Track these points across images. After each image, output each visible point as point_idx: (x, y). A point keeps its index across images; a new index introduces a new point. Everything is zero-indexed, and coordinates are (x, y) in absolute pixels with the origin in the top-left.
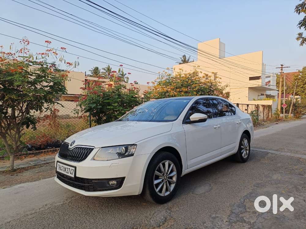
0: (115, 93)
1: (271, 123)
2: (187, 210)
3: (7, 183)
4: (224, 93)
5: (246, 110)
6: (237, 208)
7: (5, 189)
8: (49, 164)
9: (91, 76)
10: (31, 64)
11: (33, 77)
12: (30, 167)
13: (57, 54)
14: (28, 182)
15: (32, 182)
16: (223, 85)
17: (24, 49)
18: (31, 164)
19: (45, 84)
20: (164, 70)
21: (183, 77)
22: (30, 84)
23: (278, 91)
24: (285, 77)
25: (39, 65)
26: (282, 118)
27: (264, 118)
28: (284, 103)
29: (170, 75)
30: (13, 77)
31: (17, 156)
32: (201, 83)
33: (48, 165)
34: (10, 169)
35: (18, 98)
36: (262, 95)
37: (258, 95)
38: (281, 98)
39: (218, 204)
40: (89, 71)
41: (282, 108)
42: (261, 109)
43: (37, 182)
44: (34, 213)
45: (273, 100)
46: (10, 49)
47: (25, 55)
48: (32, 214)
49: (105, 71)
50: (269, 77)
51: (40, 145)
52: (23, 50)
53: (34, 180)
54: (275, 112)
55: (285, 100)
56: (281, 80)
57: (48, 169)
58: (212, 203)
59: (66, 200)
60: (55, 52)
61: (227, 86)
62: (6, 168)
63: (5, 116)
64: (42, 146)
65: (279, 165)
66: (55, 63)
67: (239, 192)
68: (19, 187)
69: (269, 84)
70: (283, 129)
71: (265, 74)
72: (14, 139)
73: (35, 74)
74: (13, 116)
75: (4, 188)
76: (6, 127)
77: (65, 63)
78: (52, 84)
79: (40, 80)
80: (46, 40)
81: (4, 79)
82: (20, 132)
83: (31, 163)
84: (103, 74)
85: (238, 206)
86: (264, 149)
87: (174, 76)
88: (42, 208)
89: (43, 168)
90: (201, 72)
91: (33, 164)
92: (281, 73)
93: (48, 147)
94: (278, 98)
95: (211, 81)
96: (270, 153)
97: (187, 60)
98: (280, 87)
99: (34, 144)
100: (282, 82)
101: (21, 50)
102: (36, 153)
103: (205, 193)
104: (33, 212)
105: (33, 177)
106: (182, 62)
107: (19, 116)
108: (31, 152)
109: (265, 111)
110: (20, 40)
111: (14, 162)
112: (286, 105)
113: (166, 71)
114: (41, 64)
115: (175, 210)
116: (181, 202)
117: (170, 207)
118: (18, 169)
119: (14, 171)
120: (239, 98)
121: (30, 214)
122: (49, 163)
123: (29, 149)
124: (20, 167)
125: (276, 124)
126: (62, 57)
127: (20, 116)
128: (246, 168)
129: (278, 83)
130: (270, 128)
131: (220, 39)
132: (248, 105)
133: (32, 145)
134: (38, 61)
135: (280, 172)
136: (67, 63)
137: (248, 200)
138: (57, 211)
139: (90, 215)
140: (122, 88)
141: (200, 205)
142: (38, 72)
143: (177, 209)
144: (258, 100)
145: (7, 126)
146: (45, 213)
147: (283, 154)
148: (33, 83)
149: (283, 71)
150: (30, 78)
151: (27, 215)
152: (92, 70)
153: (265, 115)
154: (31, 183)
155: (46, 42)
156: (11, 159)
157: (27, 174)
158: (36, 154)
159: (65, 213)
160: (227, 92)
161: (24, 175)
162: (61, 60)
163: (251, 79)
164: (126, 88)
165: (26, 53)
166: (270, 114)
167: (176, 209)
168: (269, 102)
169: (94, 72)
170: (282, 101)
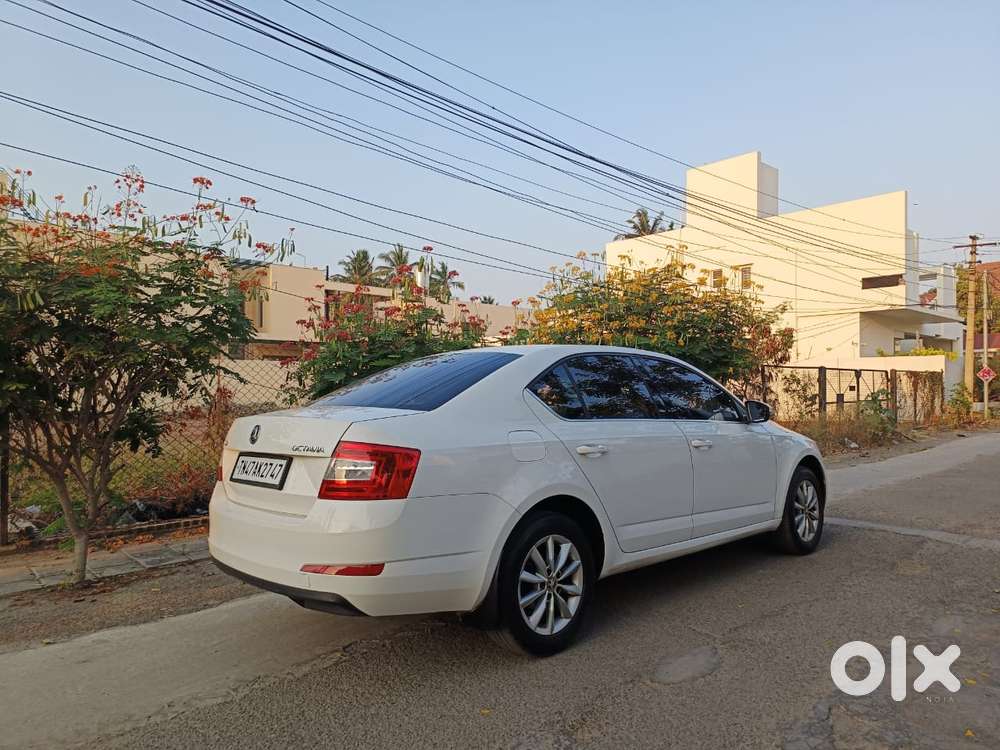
0: (407, 335)
1: (943, 434)
2: (628, 738)
3: (59, 627)
4: (773, 332)
5: (852, 388)
6: (803, 737)
7: (51, 646)
8: (198, 564)
9: (344, 280)
10: (147, 249)
11: (153, 292)
12: (137, 574)
13: (227, 219)
14: (125, 625)
15: (135, 624)
16: (769, 305)
17: (129, 205)
18: (139, 564)
19: (189, 310)
20: (568, 260)
21: (631, 281)
22: (142, 312)
23: (965, 323)
24: (985, 275)
25: (171, 252)
26: (979, 416)
27: (916, 416)
28: (985, 366)
29: (589, 275)
30: (88, 292)
31: (99, 537)
32: (691, 302)
33: (191, 567)
34: (73, 580)
35: (105, 357)
36: (909, 336)
37: (895, 339)
38: (975, 348)
39: (737, 721)
40: (340, 263)
41: (978, 383)
42: (905, 386)
43: (151, 627)
44: (130, 732)
45: (948, 356)
46: (85, 204)
47: (130, 223)
48: (122, 735)
49: (388, 264)
50: (934, 276)
51: (174, 504)
52: (124, 207)
53: (142, 619)
54: (955, 396)
55: (991, 356)
56: (972, 286)
57: (192, 582)
58: (715, 718)
59: (235, 690)
60: (221, 211)
61: (784, 309)
62: (61, 577)
63: (64, 411)
64: (180, 507)
65: (961, 583)
66: (220, 247)
67: (814, 679)
68: (94, 641)
69: (933, 302)
70: (980, 455)
71: (917, 269)
72: (87, 485)
73: (160, 280)
74: (90, 414)
75: (48, 643)
76: (66, 446)
77: (250, 245)
78: (208, 311)
79: (173, 299)
80: (196, 177)
81: (62, 298)
82: (108, 462)
83: (142, 561)
84: (383, 274)
85: (806, 729)
86: (912, 525)
87: (602, 280)
88: (157, 713)
89: (176, 577)
90: (693, 267)
91: (147, 563)
92: (970, 263)
93: (198, 510)
94: (964, 348)
95: (726, 295)
96: (930, 539)
97: (651, 224)
98: (971, 311)
99: (155, 498)
100: (977, 293)
101: (117, 206)
102: (159, 528)
103: (694, 679)
104: (128, 727)
105: (143, 608)
106: (633, 232)
107: (107, 411)
108: (145, 525)
109: (919, 392)
110: (116, 178)
111: (85, 558)
112: (992, 373)
113: (578, 263)
114: (177, 251)
115: (587, 736)
116: (610, 709)
117: (572, 727)
118: (98, 582)
119: (85, 586)
120: (829, 349)
121: (118, 736)
122: (195, 561)
123: (140, 516)
124: (106, 573)
125: (960, 436)
126: (244, 227)
127: (109, 413)
128: (845, 592)
129: (962, 298)
130: (939, 451)
131: (759, 154)
132: (858, 374)
133: (149, 503)
134: (170, 240)
135: (961, 610)
136: (259, 246)
137: (842, 707)
138: (203, 728)
139: (305, 745)
140: (431, 321)
141: (675, 723)
142: (169, 275)
143: (596, 733)
144: (896, 354)
145: (69, 443)
146: (163, 733)
147: (975, 543)
148: (154, 309)
149: (978, 258)
150: (142, 293)
151: (109, 737)
152: (349, 260)
153: (919, 405)
154: (134, 627)
155: (196, 180)
156: (78, 547)
157: (123, 598)
158: (157, 533)
159: (228, 734)
160: (783, 329)
161: (115, 602)
162: (237, 236)
163: (869, 283)
164: (441, 322)
165: (132, 216)
166: (937, 402)
167: (590, 733)
168: (934, 363)
169: (355, 268)
170: (977, 358)
